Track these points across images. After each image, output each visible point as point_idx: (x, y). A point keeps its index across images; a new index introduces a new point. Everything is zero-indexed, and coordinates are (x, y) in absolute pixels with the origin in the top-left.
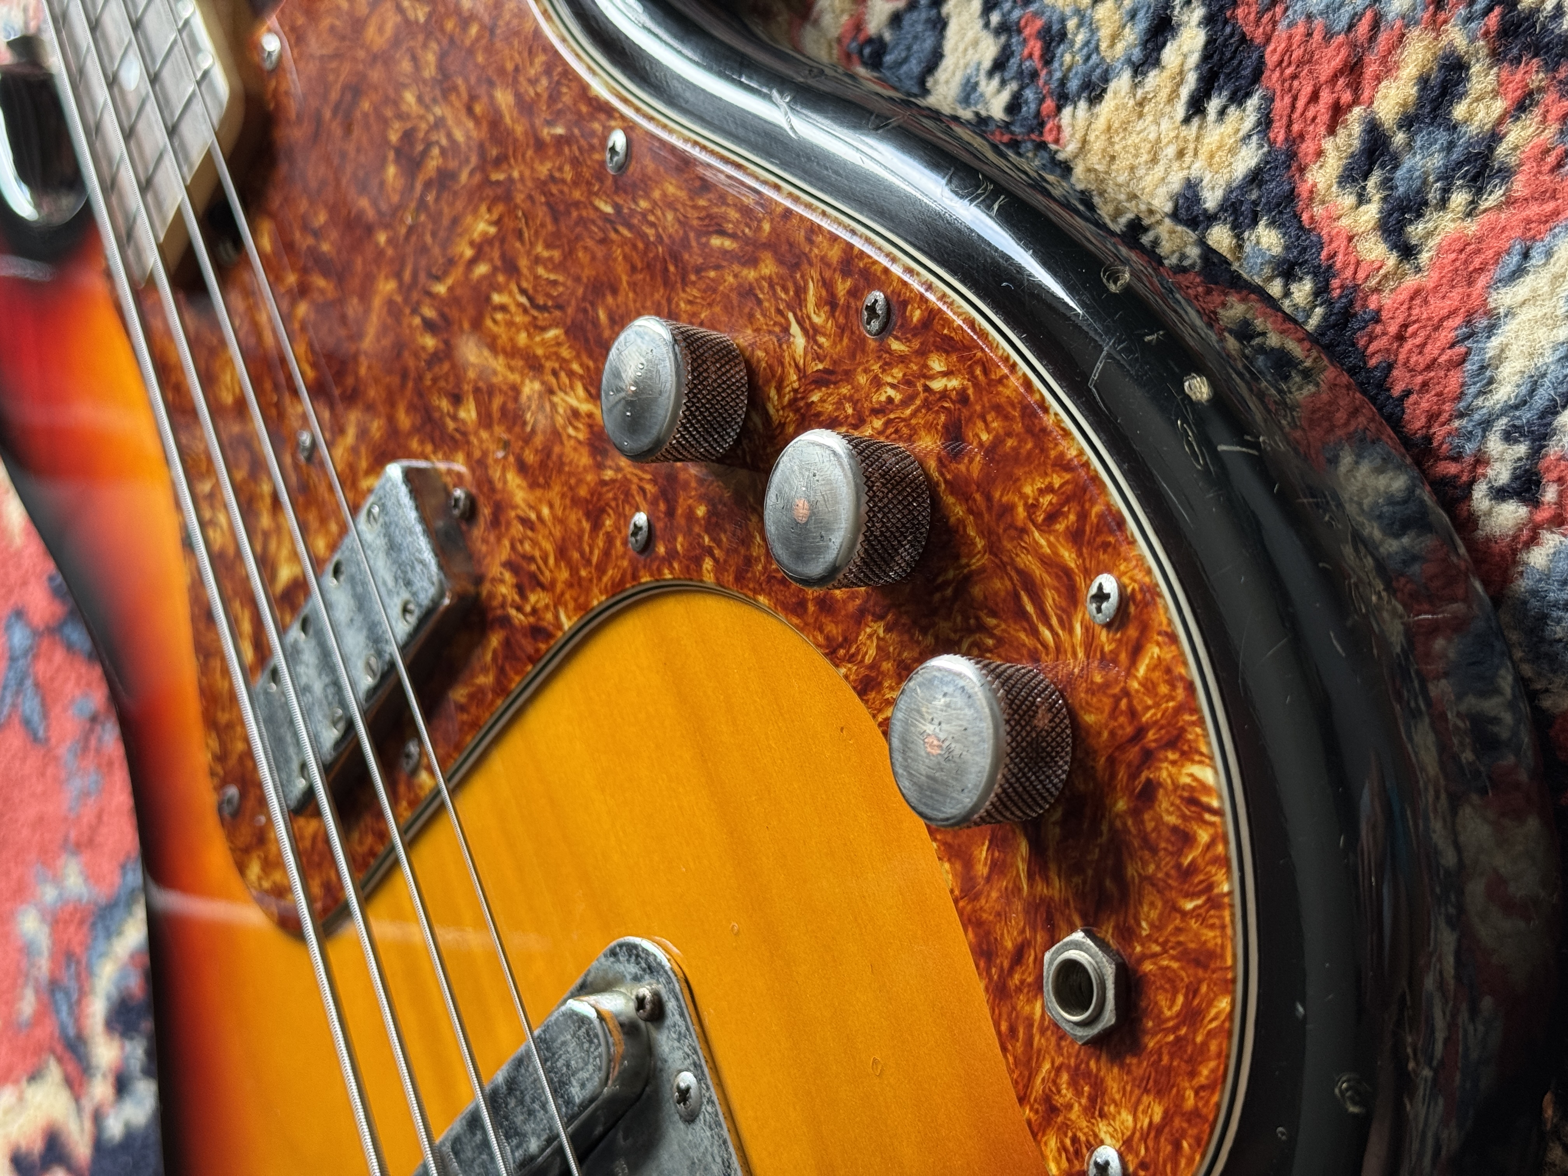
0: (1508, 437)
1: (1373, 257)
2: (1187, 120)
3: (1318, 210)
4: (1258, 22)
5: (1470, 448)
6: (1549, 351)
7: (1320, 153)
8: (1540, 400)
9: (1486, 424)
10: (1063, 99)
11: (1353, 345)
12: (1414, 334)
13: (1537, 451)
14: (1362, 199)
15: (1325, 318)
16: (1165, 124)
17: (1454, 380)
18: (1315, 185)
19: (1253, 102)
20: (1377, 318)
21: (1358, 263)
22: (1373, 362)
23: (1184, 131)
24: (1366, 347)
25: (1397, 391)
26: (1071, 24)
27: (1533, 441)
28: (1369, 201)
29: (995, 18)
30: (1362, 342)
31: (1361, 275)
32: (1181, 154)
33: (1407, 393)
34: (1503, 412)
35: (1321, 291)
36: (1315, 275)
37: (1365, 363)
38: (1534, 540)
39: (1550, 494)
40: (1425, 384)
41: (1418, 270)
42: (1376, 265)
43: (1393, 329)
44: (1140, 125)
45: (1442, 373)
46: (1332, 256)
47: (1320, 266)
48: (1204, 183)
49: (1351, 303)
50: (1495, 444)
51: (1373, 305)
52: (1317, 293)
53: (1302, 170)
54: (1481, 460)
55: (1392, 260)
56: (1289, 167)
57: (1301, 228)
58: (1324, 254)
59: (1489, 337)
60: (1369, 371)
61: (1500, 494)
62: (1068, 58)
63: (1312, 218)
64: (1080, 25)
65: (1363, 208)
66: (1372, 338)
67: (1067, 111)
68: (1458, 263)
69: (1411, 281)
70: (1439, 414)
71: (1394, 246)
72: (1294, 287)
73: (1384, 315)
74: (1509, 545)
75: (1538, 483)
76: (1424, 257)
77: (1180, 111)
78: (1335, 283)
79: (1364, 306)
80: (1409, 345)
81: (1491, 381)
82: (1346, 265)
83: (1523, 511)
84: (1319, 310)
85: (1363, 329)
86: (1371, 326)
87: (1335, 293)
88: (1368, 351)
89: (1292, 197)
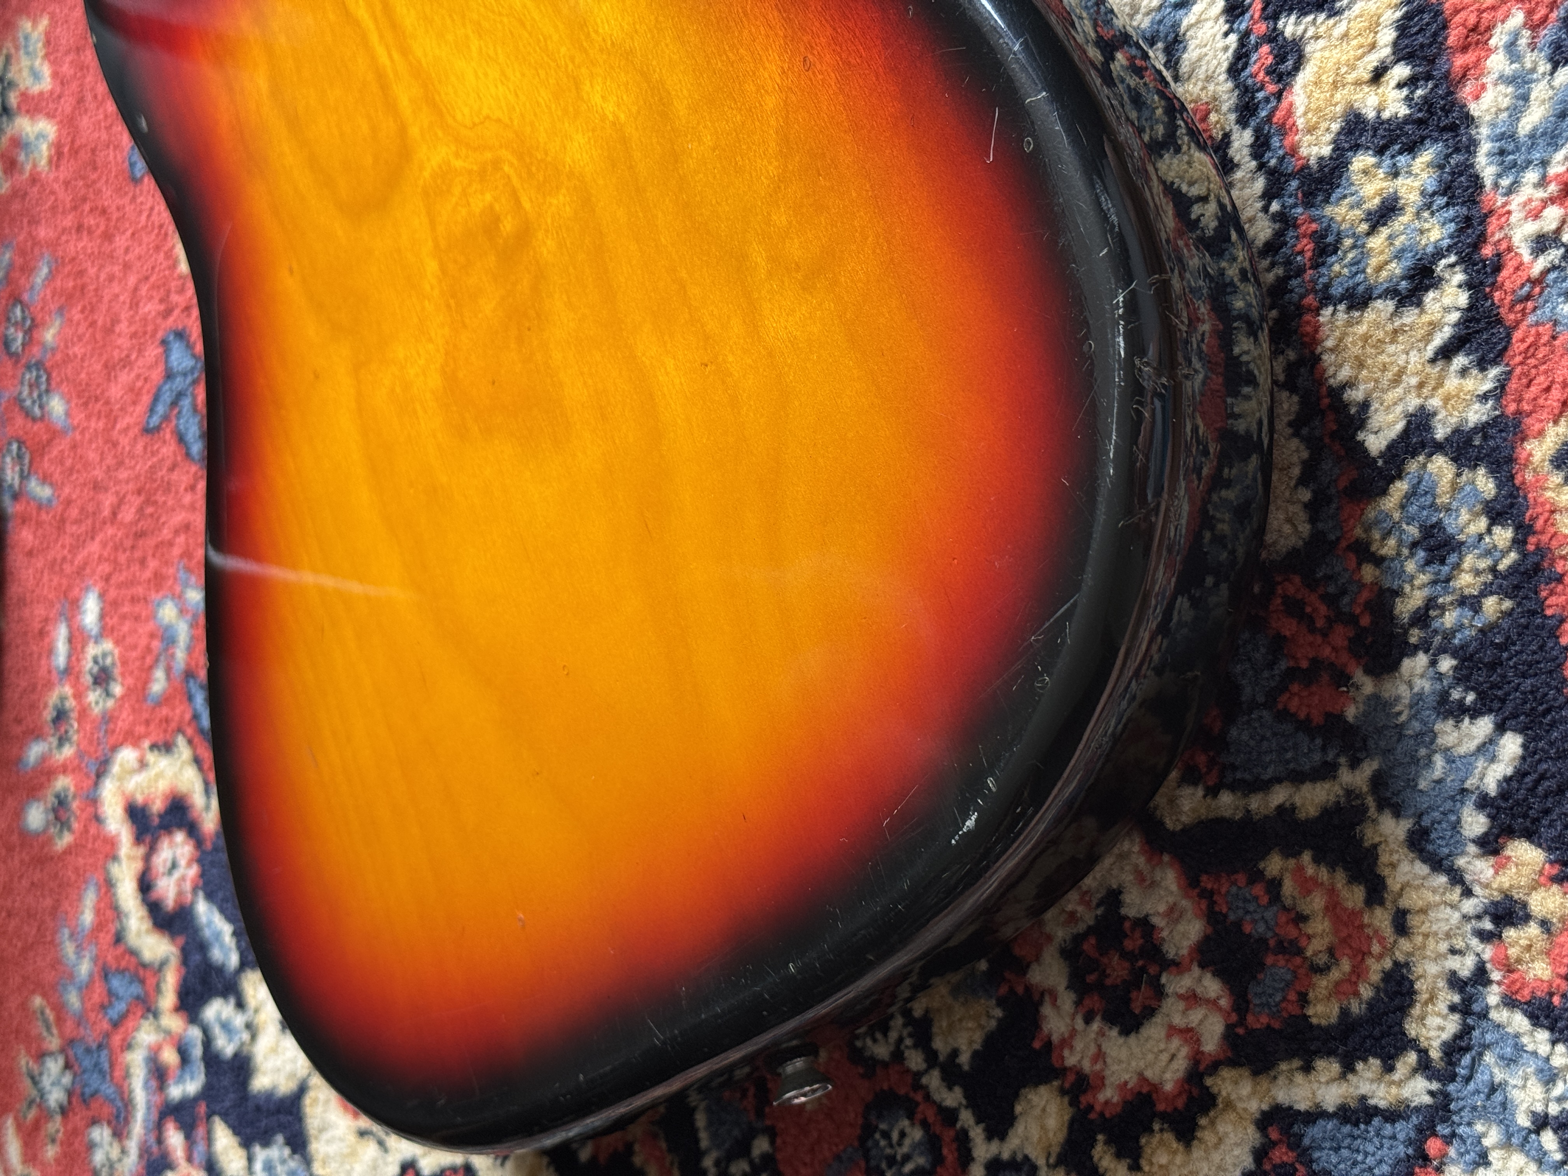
2: (1433, 361)
3: (1529, 476)
4: (1511, 308)
7: (1541, 433)
10: (1326, 299)
11: (1536, 593)
15: (1519, 562)
16: (1414, 357)
18: (1530, 455)
19: (1494, 372)
20: (1560, 579)
21: (1554, 534)
22: (1549, 612)
23: (1428, 369)
24: (1546, 599)
26: (1348, 242)
29: (1275, 206)
30: (1544, 594)
31: (1554, 543)
32: (1421, 385)
35: (1519, 543)
36: (1518, 528)
37: (1543, 610)
44: (1391, 349)
46: (1534, 519)
47: (1522, 523)
48: (1439, 417)
49: (1541, 561)
51: (1559, 570)
52: (1515, 541)
53: (1523, 440)
56: (1514, 434)
57: (1513, 485)
58: (1528, 515)
60: (1545, 617)
62: (1336, 268)
63: (1523, 480)
64: (1354, 247)
66: (1552, 593)
67: (1328, 311)
72: (1497, 530)
77: (1430, 351)
78: (1532, 540)
79: (1552, 565)
82: (1542, 532)
84: (1513, 556)
85: (1547, 584)
86: (1553, 585)
87: (1531, 548)
88: (1548, 602)
89: (1510, 460)
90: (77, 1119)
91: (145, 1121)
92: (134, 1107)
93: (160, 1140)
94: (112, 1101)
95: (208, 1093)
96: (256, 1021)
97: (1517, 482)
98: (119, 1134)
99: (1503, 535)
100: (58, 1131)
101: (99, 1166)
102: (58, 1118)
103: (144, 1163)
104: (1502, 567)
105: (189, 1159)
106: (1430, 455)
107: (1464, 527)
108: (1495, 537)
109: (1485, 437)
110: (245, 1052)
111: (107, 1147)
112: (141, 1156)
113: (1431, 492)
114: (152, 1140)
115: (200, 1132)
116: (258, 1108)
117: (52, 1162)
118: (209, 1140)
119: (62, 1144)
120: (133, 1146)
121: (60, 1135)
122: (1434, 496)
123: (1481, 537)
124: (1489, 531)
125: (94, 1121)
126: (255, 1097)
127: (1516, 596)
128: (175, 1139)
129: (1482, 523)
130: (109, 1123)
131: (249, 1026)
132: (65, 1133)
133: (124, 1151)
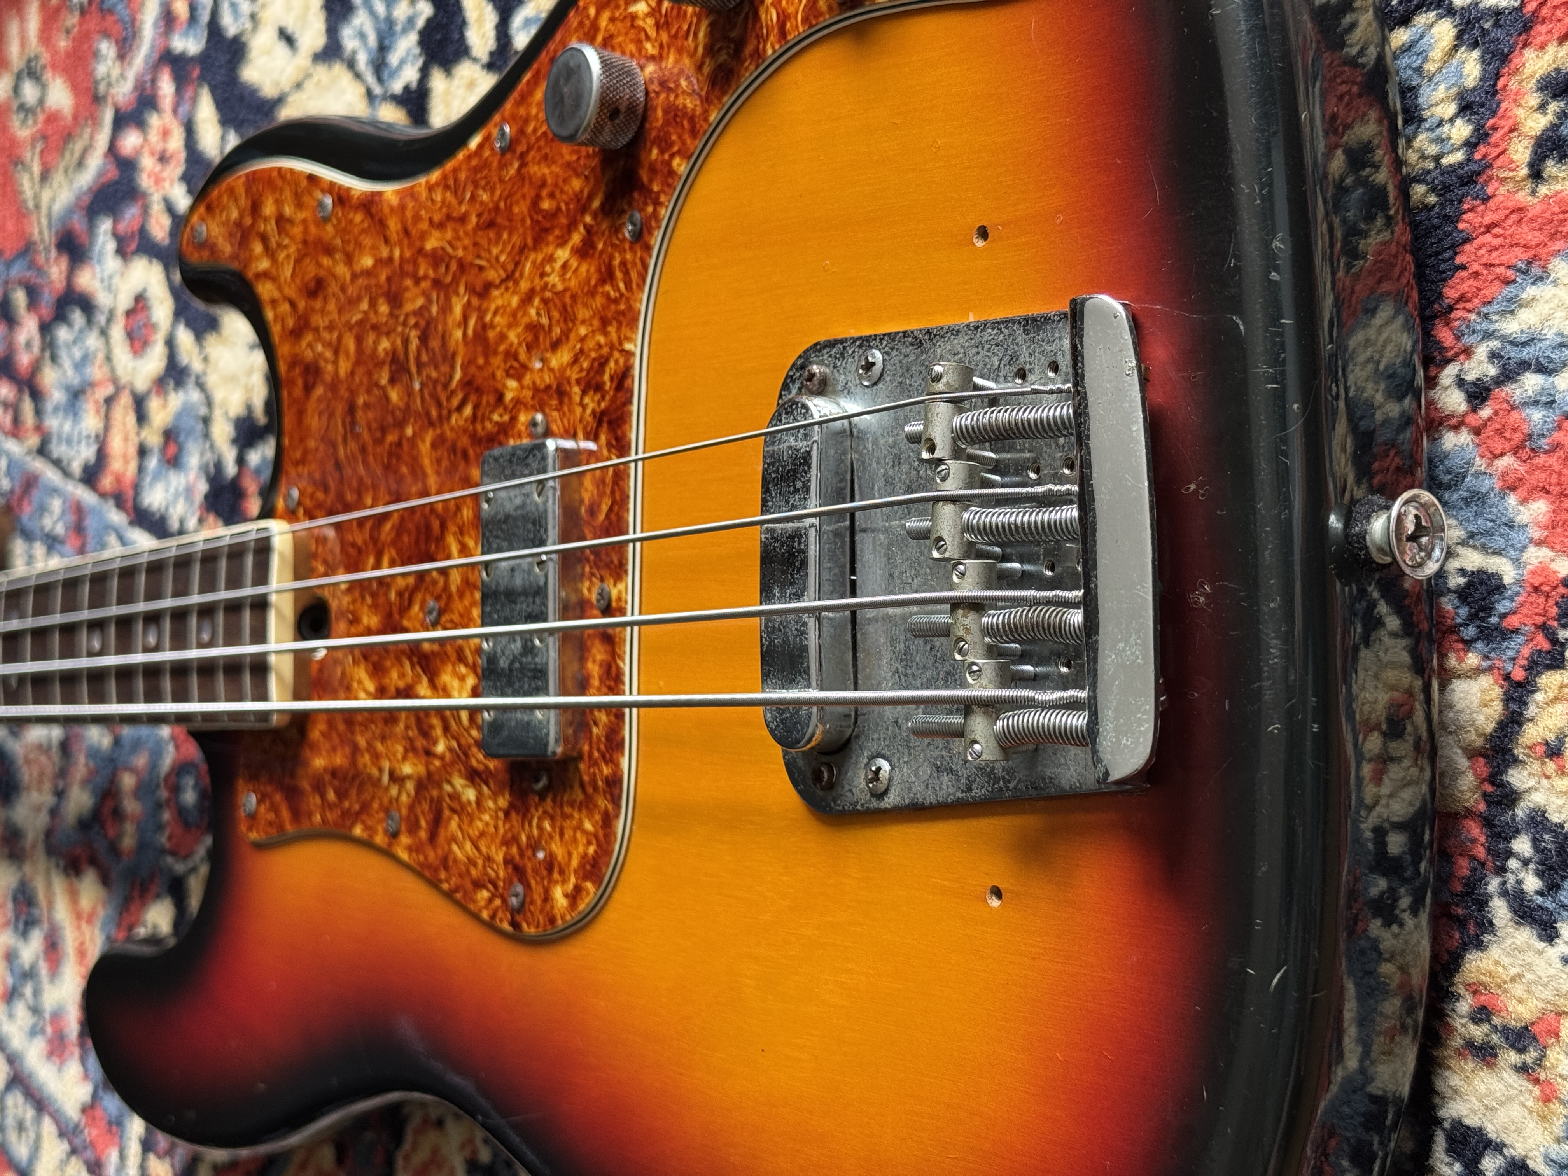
0: (1494, 356)
1: (1515, 157)
3: (1513, 85)
5: (1467, 340)
6: (1554, 330)
7: (1543, 46)
8: (1526, 354)
9: (1488, 335)
11: (1460, 202)
12: (1497, 236)
13: (1499, 382)
14: (1542, 107)
15: (1461, 165)
17: (1495, 287)
18: (1524, 65)
20: (1486, 200)
21: (1503, 152)
22: (1461, 226)
24: (1465, 212)
25: (1459, 260)
27: (1502, 374)
28: (1545, 114)
30: (1466, 206)
31: (1499, 163)
33: (1463, 267)
34: (1503, 338)
35: (1471, 145)
36: (1477, 130)
37: (1457, 221)
38: (1456, 428)
39: (1486, 412)
40: (1476, 274)
41: (1533, 192)
42: (1512, 166)
43: (1487, 220)
45: (1490, 278)
46: (1495, 128)
47: (1483, 126)
49: (1479, 173)
50: (1482, 351)
51: (1490, 190)
52: (1468, 142)
53: (1525, 45)
54: (1468, 352)
55: (1524, 171)
56: (1520, 34)
57: (1495, 85)
58: (1491, 122)
59: (1533, 283)
60: (1456, 229)
61: (1460, 382)
63: (1506, 86)
65: (1537, 115)
66: (1472, 209)
68: (1556, 218)
69: (1523, 197)
70: (1469, 301)
71: (1531, 165)
72: (1459, 122)
73: (1492, 203)
74: (1441, 418)
75: (1485, 399)
76: (1543, 190)
78: (1482, 149)
79: (1486, 183)
80: (1488, 238)
81: (1512, 312)
82: (1496, 145)
83: (1463, 407)
84: (1458, 157)
85: (1473, 199)
86: (1478, 202)
87: (1477, 156)
88: (1465, 216)
89: (1505, 58)
90: (92, 24)
91: (148, 57)
92: (141, 39)
93: (154, 81)
94: (124, 23)
95: (204, 59)
96: (260, 15)
97: (1501, 83)
98: (123, 54)
99: (1461, 130)
100: (74, 26)
101: (99, 77)
102: (77, 14)
103: (136, 94)
104: (1445, 161)
105: (175, 111)
106: (1441, 17)
107: (1432, 105)
108: (1454, 130)
109: (1496, 25)
110: (244, 39)
111: (110, 63)
112: (136, 88)
113: (1424, 55)
114: (148, 78)
115: (189, 94)
116: (242, 98)
117: (63, 53)
118: (194, 101)
119: (74, 40)
120: (131, 75)
121: (76, 30)
122: (1425, 60)
123: (1441, 123)
124: (1452, 120)
125: (106, 34)
126: (242, 84)
127: (1441, 195)
128: (166, 87)
129: (1451, 109)
130: (117, 42)
131: (253, 17)
132: (79, 32)
133: (122, 76)
